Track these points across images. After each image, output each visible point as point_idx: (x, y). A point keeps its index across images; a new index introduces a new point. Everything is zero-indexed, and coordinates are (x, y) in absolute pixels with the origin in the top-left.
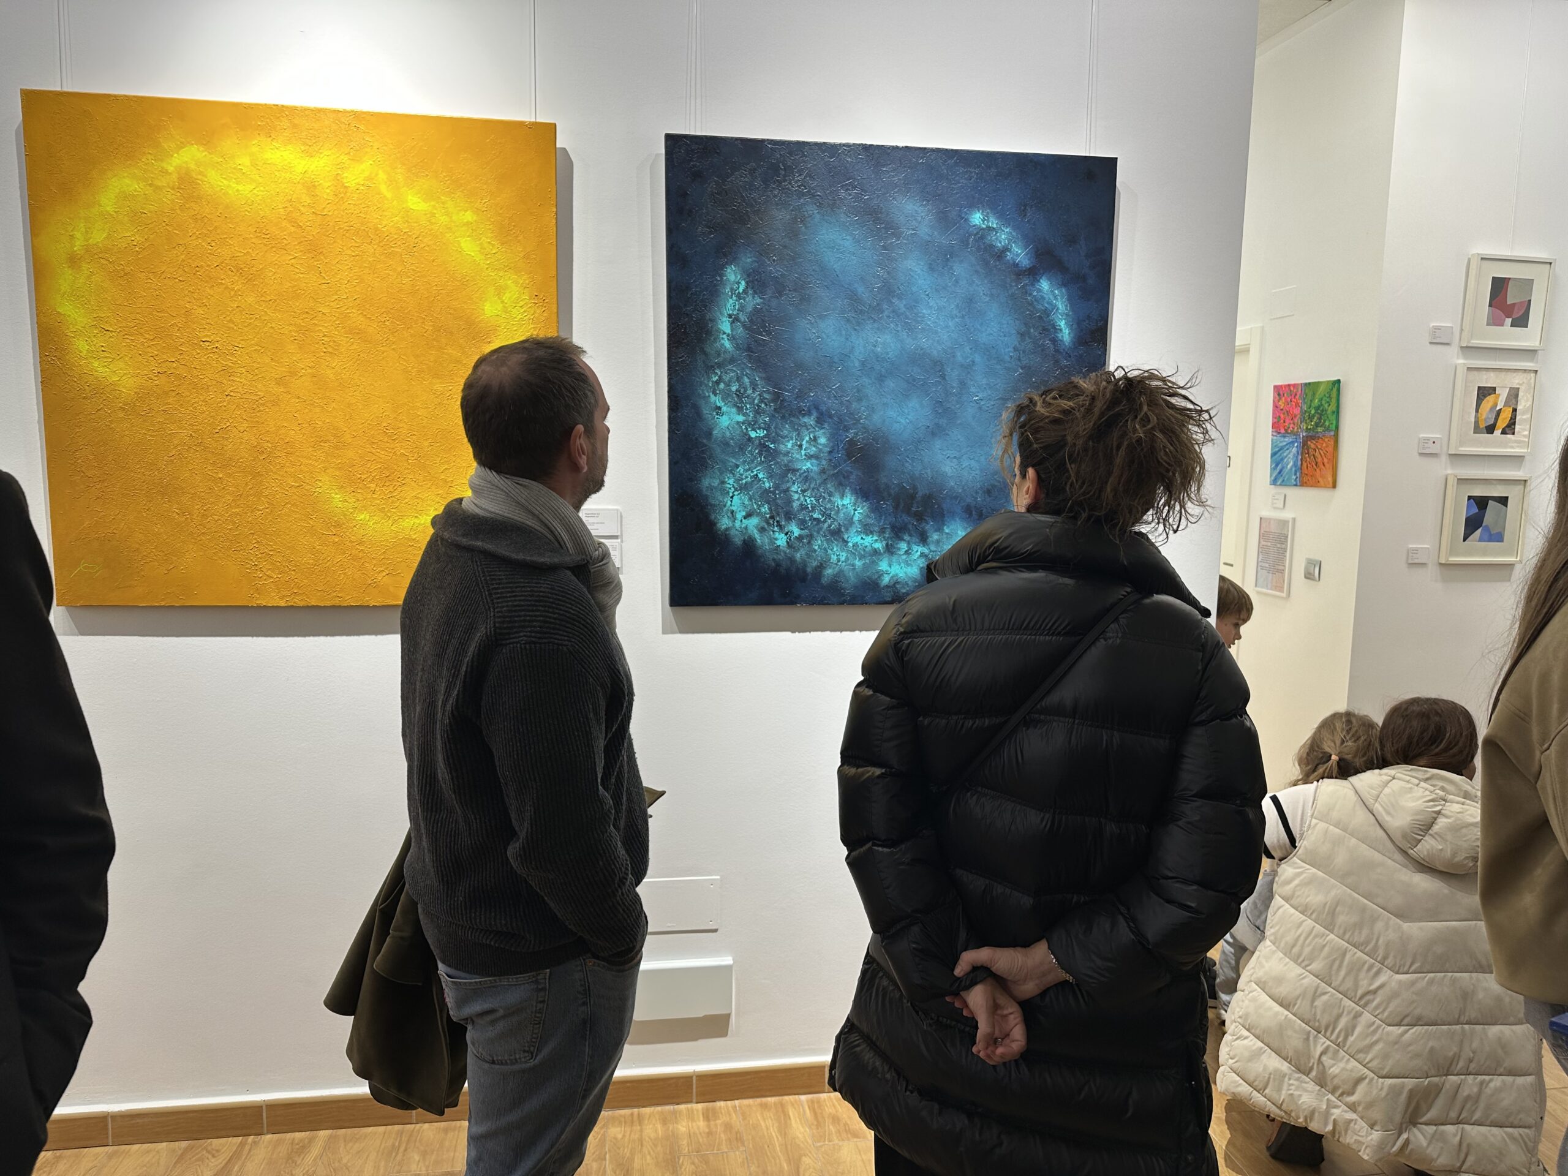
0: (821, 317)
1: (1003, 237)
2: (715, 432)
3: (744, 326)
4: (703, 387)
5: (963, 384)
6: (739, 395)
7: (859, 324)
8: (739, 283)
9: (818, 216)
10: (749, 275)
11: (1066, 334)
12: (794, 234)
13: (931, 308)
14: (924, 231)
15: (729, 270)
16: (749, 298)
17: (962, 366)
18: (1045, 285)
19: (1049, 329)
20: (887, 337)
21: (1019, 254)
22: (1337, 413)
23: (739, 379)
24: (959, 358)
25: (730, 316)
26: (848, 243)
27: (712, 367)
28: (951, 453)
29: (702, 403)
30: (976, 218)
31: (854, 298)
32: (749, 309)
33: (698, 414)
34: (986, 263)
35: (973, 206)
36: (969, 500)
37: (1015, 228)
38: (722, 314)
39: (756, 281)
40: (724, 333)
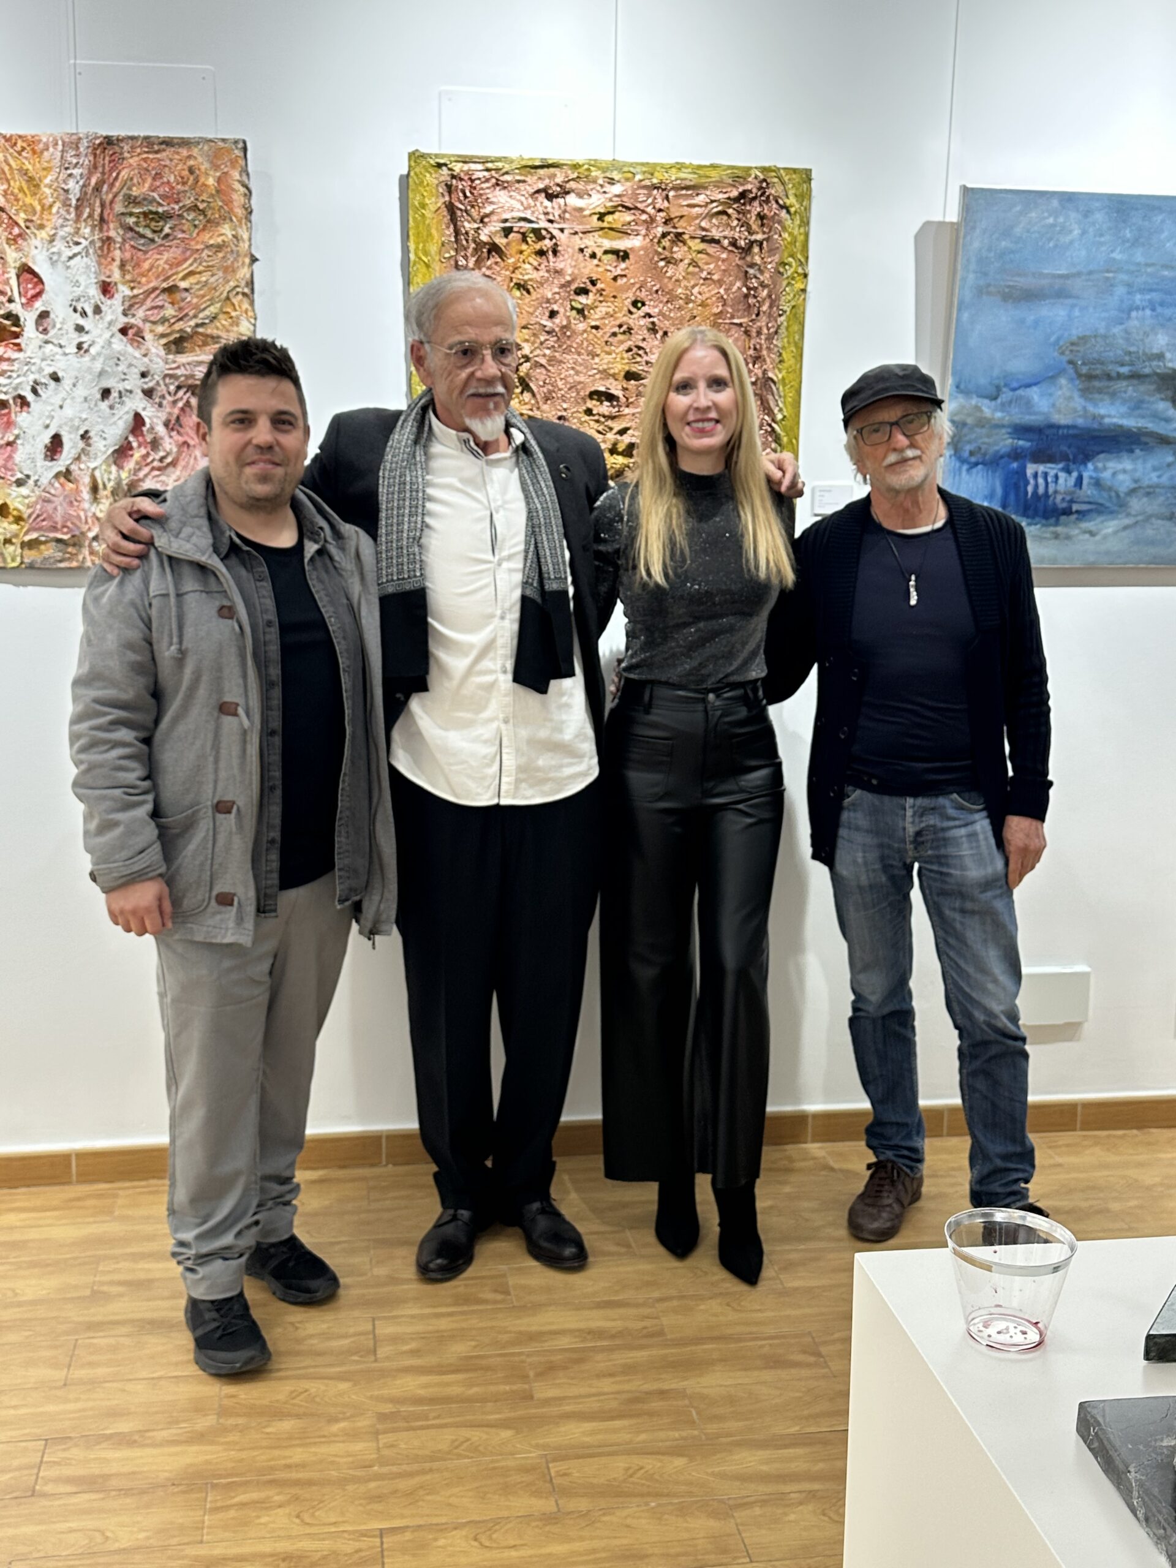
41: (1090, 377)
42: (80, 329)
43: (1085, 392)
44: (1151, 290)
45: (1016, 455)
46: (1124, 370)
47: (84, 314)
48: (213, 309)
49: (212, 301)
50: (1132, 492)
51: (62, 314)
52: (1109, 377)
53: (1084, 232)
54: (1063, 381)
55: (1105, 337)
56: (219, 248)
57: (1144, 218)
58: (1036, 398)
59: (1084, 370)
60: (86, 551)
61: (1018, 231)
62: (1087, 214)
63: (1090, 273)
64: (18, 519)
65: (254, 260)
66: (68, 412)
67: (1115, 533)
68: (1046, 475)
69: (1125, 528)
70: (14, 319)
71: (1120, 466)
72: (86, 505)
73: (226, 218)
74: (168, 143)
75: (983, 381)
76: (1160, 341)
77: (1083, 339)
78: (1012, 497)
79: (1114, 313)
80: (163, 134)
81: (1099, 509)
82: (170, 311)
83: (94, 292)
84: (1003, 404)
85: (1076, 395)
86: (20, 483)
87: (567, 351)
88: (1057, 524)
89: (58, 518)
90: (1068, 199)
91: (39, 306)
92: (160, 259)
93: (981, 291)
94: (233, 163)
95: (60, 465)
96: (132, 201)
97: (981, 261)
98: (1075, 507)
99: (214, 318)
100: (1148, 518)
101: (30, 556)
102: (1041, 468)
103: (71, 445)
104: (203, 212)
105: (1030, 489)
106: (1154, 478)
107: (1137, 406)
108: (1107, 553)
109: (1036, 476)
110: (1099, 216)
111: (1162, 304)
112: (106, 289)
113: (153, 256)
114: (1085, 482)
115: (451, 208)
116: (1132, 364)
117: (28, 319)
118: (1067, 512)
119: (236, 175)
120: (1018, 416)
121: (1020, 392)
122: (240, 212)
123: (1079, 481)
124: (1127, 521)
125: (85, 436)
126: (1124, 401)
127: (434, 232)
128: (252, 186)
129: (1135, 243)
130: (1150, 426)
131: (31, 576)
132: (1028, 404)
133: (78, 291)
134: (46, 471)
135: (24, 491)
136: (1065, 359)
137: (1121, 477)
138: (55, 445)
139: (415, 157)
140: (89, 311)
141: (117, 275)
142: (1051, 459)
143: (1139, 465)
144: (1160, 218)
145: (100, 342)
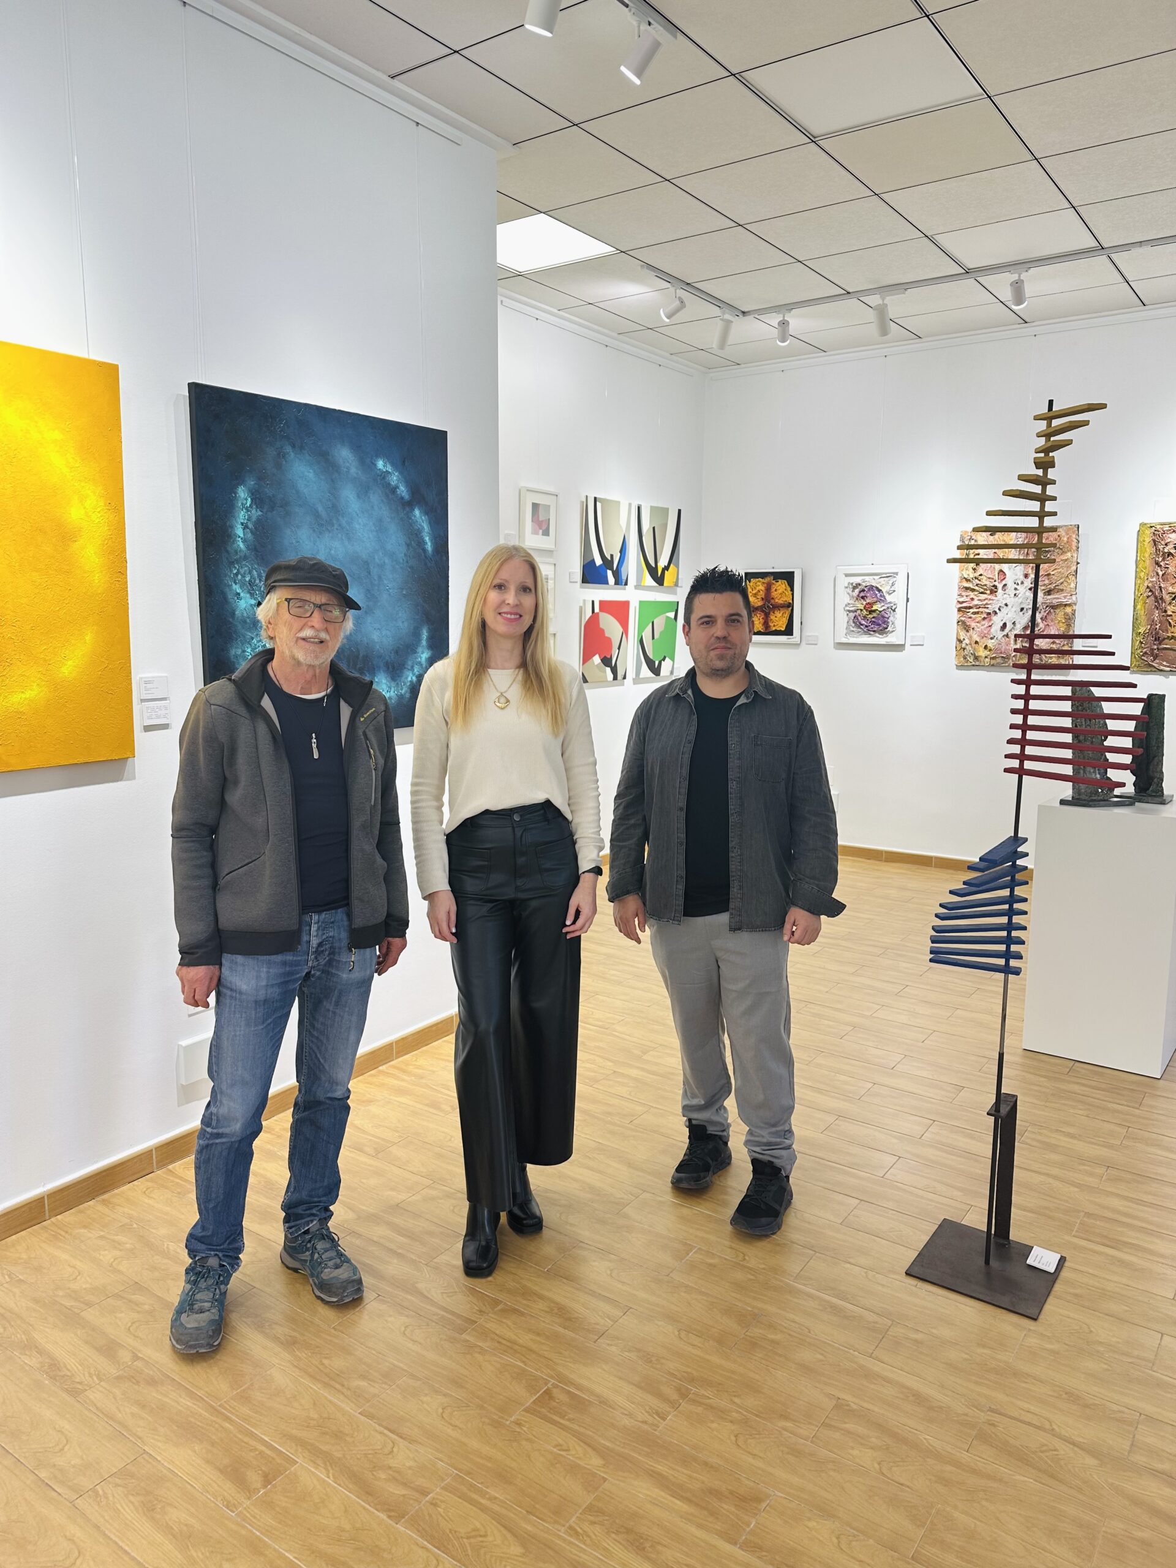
0: (298, 527)
1: (394, 478)
2: (237, 613)
3: (252, 532)
4: (227, 578)
5: (380, 577)
6: (251, 583)
7: (320, 533)
8: (246, 499)
9: (292, 454)
10: (252, 494)
11: (429, 547)
12: (279, 466)
13: (360, 524)
14: (353, 470)
15: (240, 489)
16: (254, 511)
17: (378, 565)
18: (417, 512)
19: (421, 543)
20: (336, 544)
21: (403, 490)
23: (250, 572)
24: (377, 560)
25: (242, 524)
26: (310, 474)
27: (233, 562)
28: (377, 626)
29: (227, 590)
30: (380, 464)
31: (317, 516)
32: (254, 519)
33: (225, 599)
34: (387, 496)
35: (378, 456)
36: (387, 658)
37: (401, 473)
38: (237, 522)
39: (258, 499)
40: (239, 537)
42: (1016, 589)
47: (1018, 584)
48: (1062, 580)
49: (1061, 578)
51: (1011, 585)
56: (1066, 560)
60: (1011, 661)
64: (990, 650)
65: (1078, 563)
66: (1009, 615)
70: (994, 586)
72: (1012, 645)
73: (1070, 550)
82: (1047, 582)
83: (1022, 577)
86: (992, 638)
89: (1003, 650)
91: (1004, 582)
94: (1073, 532)
95: (1005, 633)
99: (1062, 583)
101: (993, 662)
103: (1009, 626)
104: (1061, 549)
112: (1026, 576)
115: (1154, 541)
117: (1000, 586)
122: (1074, 548)
125: (1014, 623)
127: (1148, 550)
128: (1080, 540)
131: (993, 668)
133: (1016, 577)
134: (1000, 635)
135: (993, 641)
138: (1005, 625)
139: (1142, 525)
140: (1020, 583)
145: (1022, 593)
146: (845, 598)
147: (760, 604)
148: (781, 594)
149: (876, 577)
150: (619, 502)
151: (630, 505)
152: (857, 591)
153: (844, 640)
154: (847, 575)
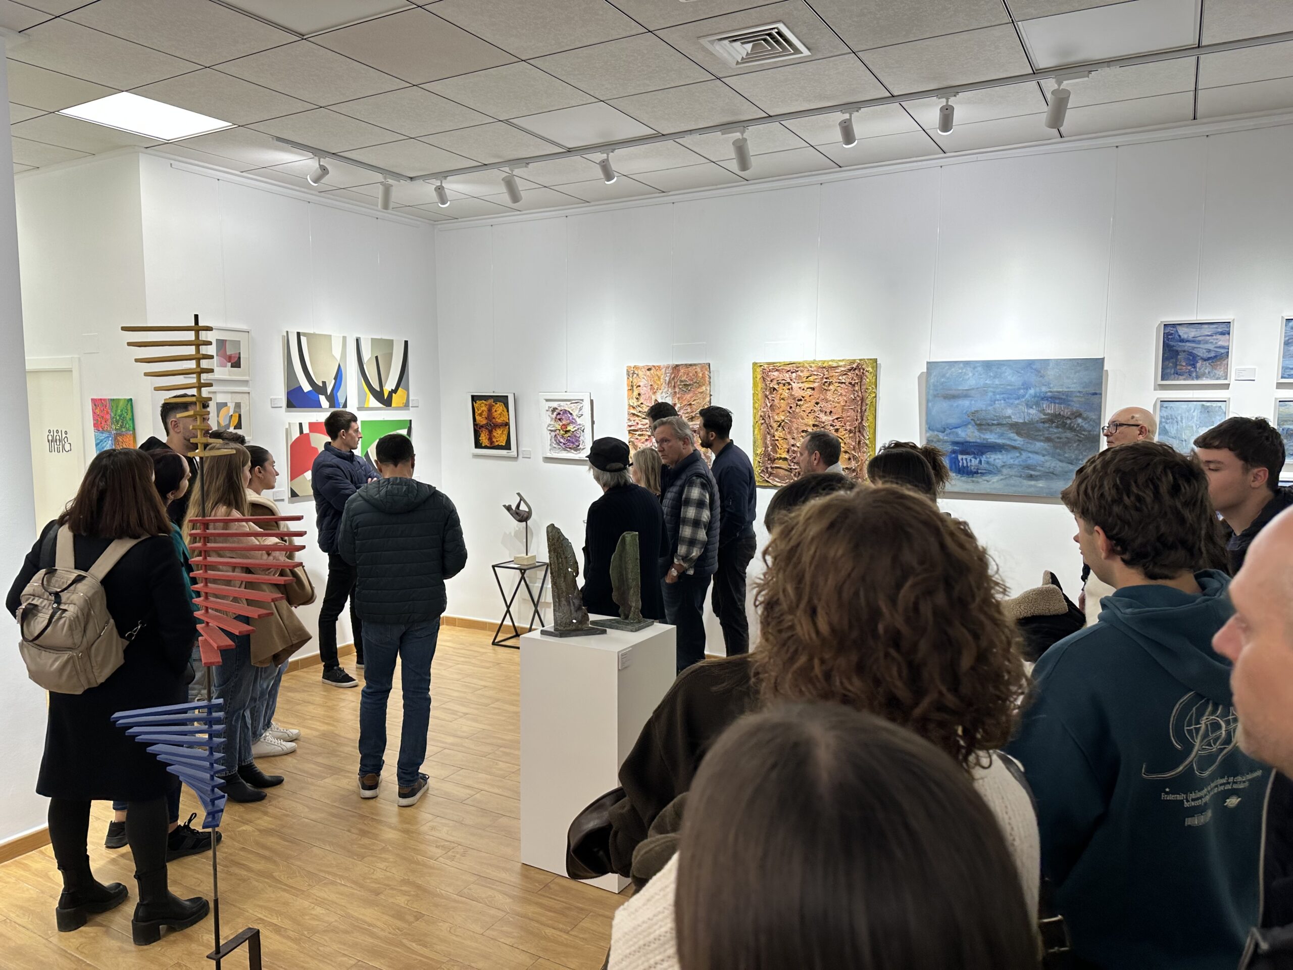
22: (133, 419)
41: (980, 425)
43: (979, 430)
44: (1003, 394)
45: (954, 452)
46: (995, 422)
50: (1003, 466)
52: (989, 425)
53: (974, 374)
54: (970, 426)
55: (986, 411)
56: (702, 393)
57: (998, 368)
58: (960, 432)
59: (978, 422)
61: (948, 375)
62: (975, 368)
63: (977, 388)
65: (711, 395)
67: (998, 481)
68: (966, 459)
69: (1001, 480)
71: (996, 457)
73: (704, 385)
74: (691, 365)
75: (939, 426)
76: (1009, 412)
77: (977, 411)
78: (954, 467)
79: (989, 402)
80: (690, 363)
81: (990, 472)
84: (947, 434)
85: (976, 431)
87: (795, 418)
88: (973, 477)
90: (967, 363)
92: (688, 396)
93: (935, 396)
94: (707, 370)
96: (681, 381)
97: (934, 386)
98: (979, 471)
100: (1011, 476)
102: (964, 457)
104: (698, 383)
105: (960, 464)
106: (1012, 461)
107: (1002, 435)
108: (995, 489)
109: (962, 459)
110: (979, 369)
111: (1008, 398)
113: (686, 395)
114: (983, 462)
115: (763, 377)
116: (998, 420)
118: (977, 473)
119: (707, 373)
120: (953, 438)
121: (954, 430)
122: (707, 383)
123: (980, 462)
124: (1002, 477)
126: (996, 433)
127: (760, 384)
128: (711, 376)
129: (995, 377)
130: (1008, 442)
132: (957, 434)
136: (970, 418)
137: (997, 461)
139: (755, 364)
141: (677, 402)
142: (968, 454)
143: (1005, 456)
144: (1005, 367)
146: (547, 419)
147: (484, 422)
148: (500, 414)
149: (569, 403)
150: (331, 336)
151: (344, 338)
152: (555, 413)
153: (549, 455)
154: (547, 400)
